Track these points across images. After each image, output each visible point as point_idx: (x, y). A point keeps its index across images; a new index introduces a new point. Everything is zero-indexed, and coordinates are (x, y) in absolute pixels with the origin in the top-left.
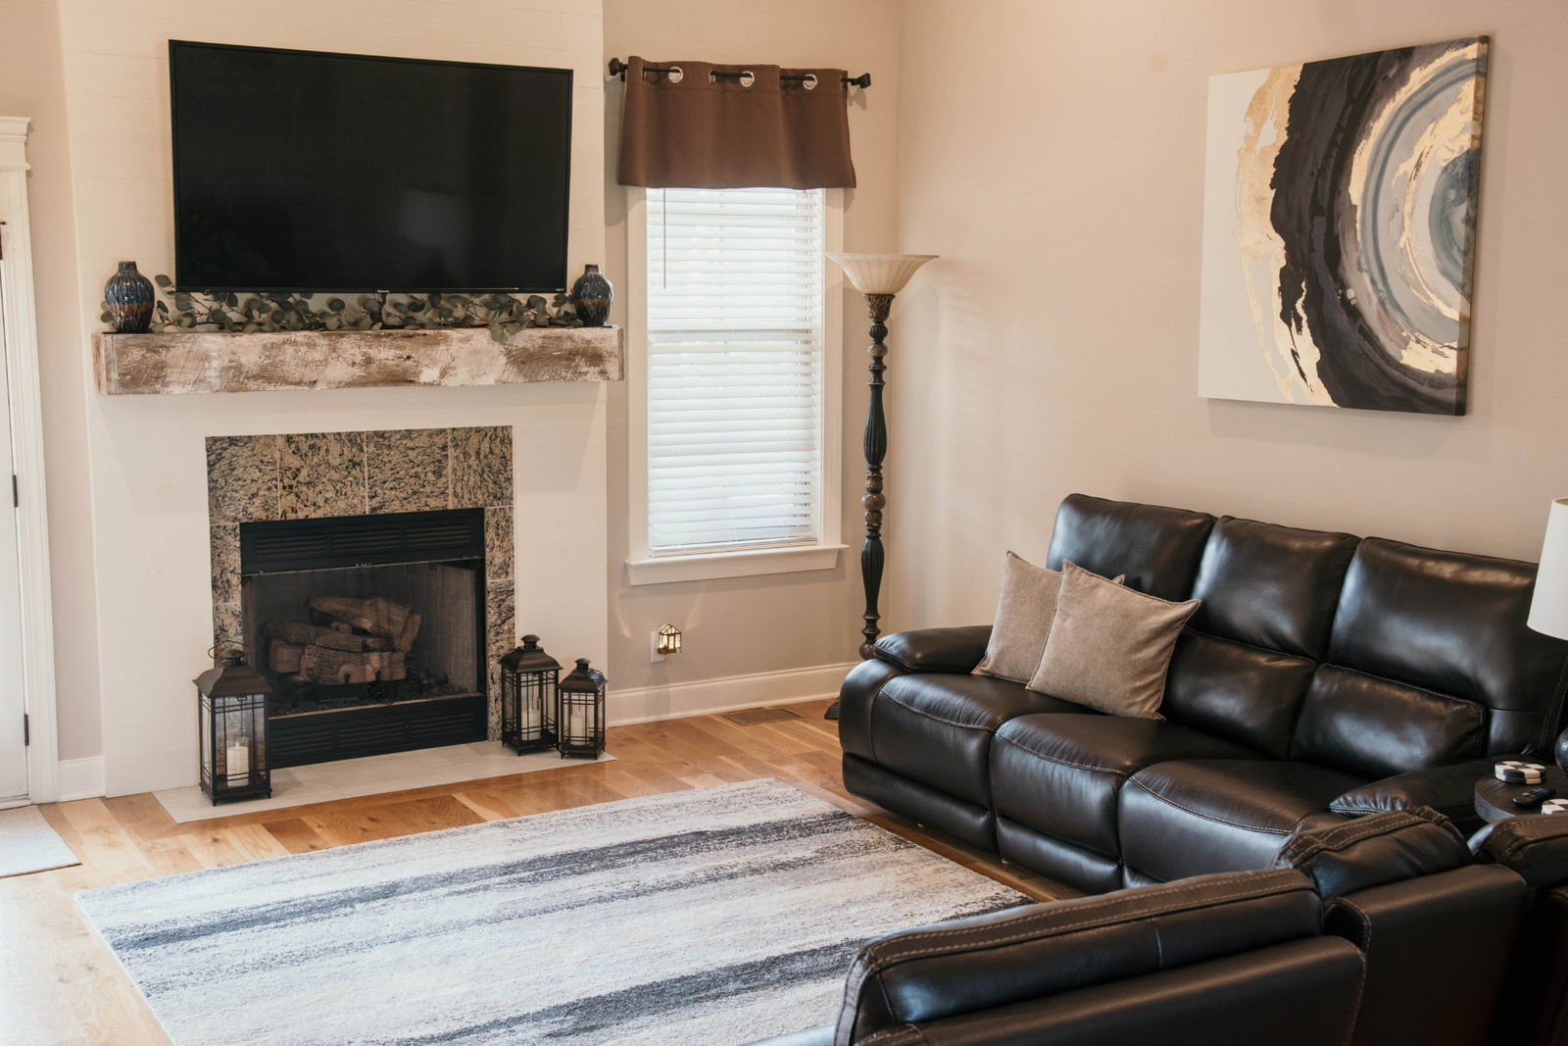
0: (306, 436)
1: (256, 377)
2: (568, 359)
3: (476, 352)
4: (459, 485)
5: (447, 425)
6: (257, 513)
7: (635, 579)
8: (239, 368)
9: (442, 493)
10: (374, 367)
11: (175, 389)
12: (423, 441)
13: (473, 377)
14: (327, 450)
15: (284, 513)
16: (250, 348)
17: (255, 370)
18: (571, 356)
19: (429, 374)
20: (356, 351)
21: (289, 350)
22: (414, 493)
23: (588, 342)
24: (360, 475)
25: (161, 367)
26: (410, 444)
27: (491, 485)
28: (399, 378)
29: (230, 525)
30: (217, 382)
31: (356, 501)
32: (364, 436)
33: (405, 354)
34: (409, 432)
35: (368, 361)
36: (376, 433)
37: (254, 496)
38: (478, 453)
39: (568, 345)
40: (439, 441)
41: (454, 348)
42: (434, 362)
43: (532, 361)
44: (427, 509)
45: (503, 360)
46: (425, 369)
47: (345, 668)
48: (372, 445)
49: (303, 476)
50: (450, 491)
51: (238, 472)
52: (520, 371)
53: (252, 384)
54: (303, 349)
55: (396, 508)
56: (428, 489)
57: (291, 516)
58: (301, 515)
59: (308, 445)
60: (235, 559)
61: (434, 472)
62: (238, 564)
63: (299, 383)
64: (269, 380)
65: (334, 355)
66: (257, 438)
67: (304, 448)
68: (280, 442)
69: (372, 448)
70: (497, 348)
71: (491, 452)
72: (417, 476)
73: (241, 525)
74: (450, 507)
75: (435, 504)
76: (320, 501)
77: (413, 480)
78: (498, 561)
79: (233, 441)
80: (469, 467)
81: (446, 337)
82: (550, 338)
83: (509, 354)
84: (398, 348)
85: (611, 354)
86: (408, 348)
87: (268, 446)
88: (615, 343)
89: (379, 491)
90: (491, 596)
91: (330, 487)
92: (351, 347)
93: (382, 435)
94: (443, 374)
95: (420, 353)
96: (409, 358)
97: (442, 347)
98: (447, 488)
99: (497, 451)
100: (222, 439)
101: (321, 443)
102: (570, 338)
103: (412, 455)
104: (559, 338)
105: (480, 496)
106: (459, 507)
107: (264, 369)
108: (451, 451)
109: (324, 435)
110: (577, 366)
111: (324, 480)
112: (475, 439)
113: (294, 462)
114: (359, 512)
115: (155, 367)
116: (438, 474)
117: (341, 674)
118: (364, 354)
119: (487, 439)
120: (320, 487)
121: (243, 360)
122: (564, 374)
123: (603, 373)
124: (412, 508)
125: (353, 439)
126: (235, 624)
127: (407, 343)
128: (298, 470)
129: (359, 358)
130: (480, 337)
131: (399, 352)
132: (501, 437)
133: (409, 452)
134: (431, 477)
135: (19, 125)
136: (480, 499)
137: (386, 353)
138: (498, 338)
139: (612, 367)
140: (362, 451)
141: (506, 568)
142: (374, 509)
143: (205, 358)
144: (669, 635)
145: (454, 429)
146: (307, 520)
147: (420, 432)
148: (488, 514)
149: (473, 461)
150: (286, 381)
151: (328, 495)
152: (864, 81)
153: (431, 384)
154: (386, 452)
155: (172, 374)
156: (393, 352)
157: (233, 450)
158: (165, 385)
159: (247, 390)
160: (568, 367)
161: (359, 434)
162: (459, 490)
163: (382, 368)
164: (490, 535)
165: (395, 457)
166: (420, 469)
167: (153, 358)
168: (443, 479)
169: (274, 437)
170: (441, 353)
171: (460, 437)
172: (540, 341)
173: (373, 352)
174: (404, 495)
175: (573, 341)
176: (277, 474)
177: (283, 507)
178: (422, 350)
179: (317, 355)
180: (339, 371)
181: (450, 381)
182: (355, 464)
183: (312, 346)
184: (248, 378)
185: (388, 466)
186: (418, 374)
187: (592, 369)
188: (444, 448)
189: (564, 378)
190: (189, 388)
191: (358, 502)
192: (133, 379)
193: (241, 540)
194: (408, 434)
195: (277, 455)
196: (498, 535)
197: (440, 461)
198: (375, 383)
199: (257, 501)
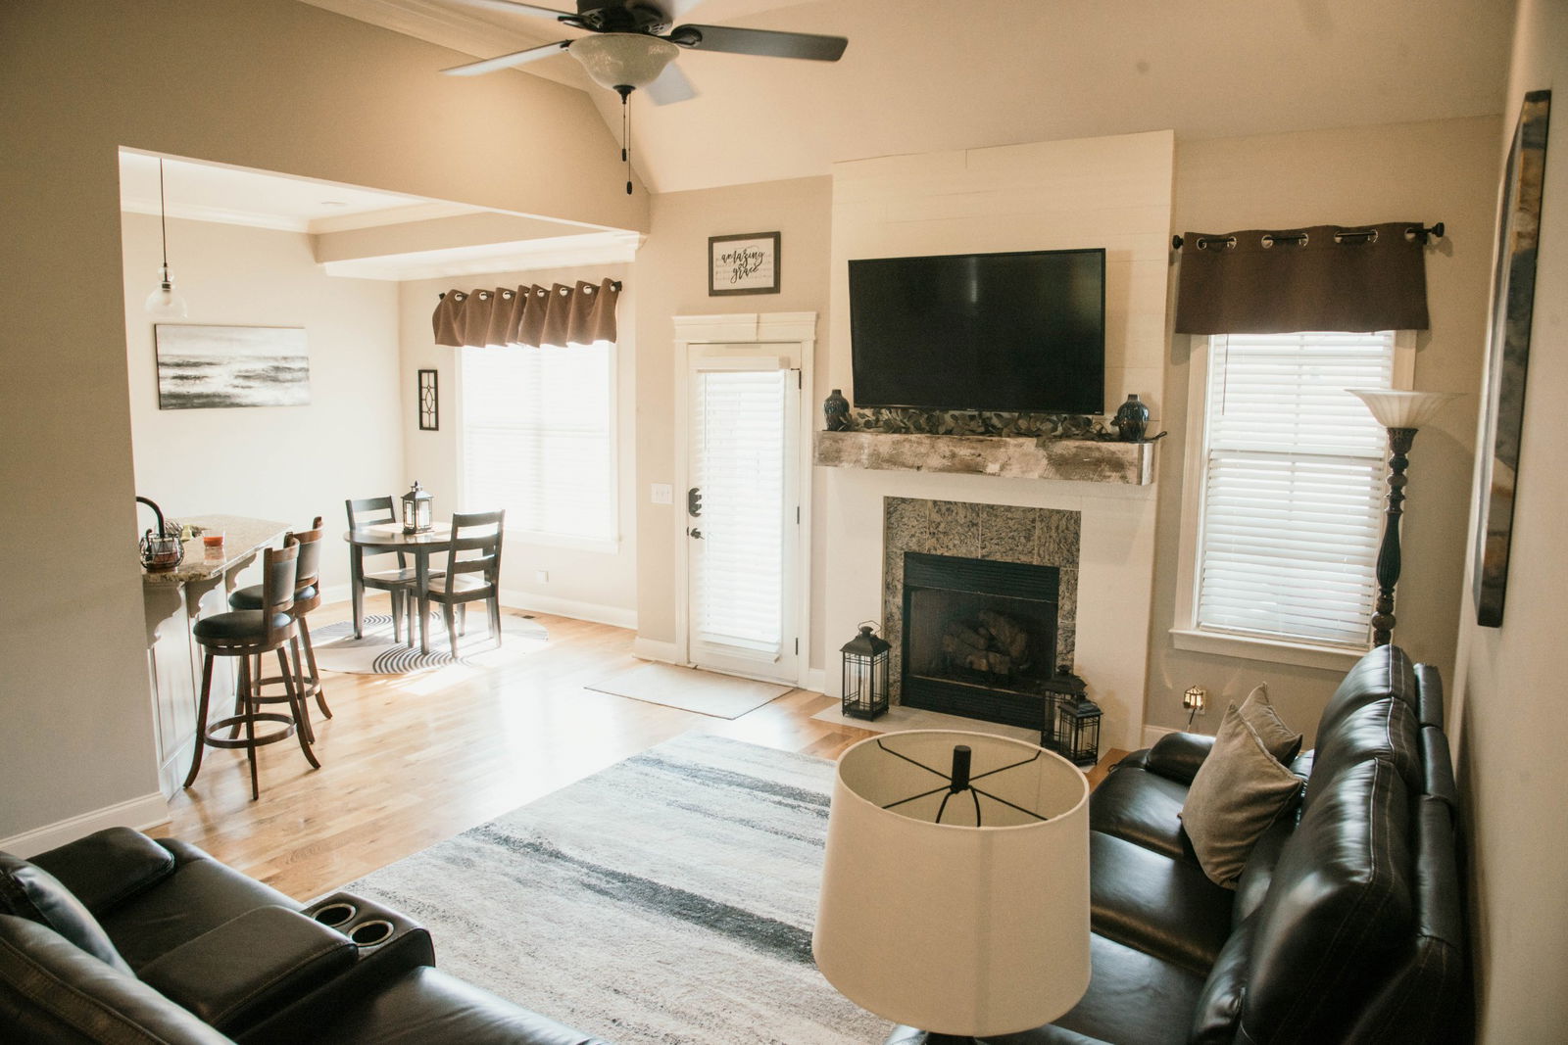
0: (945, 502)
1: (888, 461)
2: (1095, 465)
3: (1025, 455)
4: (1042, 549)
5: (1037, 506)
6: (915, 548)
7: (1178, 645)
8: (879, 454)
9: (1030, 552)
10: (956, 461)
11: (845, 465)
12: (1019, 515)
13: (1023, 472)
14: (957, 513)
15: (929, 550)
16: (885, 442)
17: (887, 456)
18: (1098, 463)
19: (993, 468)
20: (946, 449)
21: (907, 445)
22: (1011, 550)
23: (1114, 453)
24: (975, 532)
25: (839, 451)
26: (1010, 515)
27: (1065, 552)
28: (973, 468)
29: (899, 552)
30: (866, 462)
31: (973, 549)
32: (980, 507)
33: (978, 452)
34: (1010, 507)
35: (954, 455)
36: (988, 506)
37: (913, 536)
38: (1057, 528)
39: (1097, 454)
40: (1031, 516)
41: (1011, 450)
42: (995, 460)
43: (1067, 464)
44: (1019, 562)
45: (1045, 462)
46: (990, 464)
47: (970, 658)
48: (985, 513)
49: (941, 528)
50: (1035, 552)
51: (905, 520)
52: (1057, 471)
53: (885, 465)
54: (915, 445)
55: (998, 557)
56: (1020, 548)
57: (933, 552)
58: (939, 553)
59: (946, 508)
60: (900, 573)
61: (1025, 537)
62: (902, 576)
63: (911, 467)
64: (895, 464)
65: (933, 450)
66: (917, 500)
67: (944, 509)
68: (930, 504)
69: (985, 515)
70: (1042, 453)
71: (1067, 528)
72: (1013, 538)
73: (905, 553)
74: (1035, 563)
75: (1024, 559)
76: (951, 547)
77: (1010, 541)
78: (1067, 607)
79: (903, 500)
80: (1050, 537)
81: (1006, 442)
82: (1082, 448)
83: (1050, 458)
84: (973, 448)
85: (1131, 464)
86: (979, 448)
87: (922, 505)
88: (1136, 455)
89: (987, 544)
90: (1060, 632)
91: (957, 537)
92: (944, 445)
93: (992, 507)
94: (1002, 468)
95: (987, 453)
96: (979, 455)
97: (1002, 450)
98: (1033, 549)
99: (1072, 528)
100: (897, 498)
101: (953, 508)
102: (1098, 449)
103: (1011, 523)
104: (1089, 449)
105: (1057, 559)
106: (1042, 564)
107: (891, 456)
108: (1038, 524)
109: (956, 503)
110: (1102, 471)
111: (954, 532)
112: (1055, 518)
113: (936, 517)
114: (973, 556)
115: (836, 451)
116: (1028, 539)
117: (968, 660)
118: (951, 451)
119: (1064, 519)
120: (952, 537)
121: (881, 450)
122: (1091, 476)
123: (1123, 478)
124: (1009, 560)
125: (974, 508)
126: (898, 613)
127: (978, 445)
128: (939, 523)
129: (948, 454)
130: (1029, 444)
131: (973, 451)
132: (1074, 518)
133: (1010, 521)
134: (1023, 540)
135: (812, 316)
136: (1057, 561)
137: (964, 452)
138: (1042, 445)
139: (1132, 474)
140: (978, 515)
141: (1072, 614)
142: (983, 556)
143: (861, 447)
144: (1191, 694)
145: (1041, 509)
146: (942, 556)
147: (1017, 508)
148: (1062, 573)
149: (1054, 535)
150: (904, 465)
151: (956, 542)
152: (1439, 230)
153: (994, 475)
154: (994, 519)
155: (844, 456)
156: (969, 450)
157: (903, 506)
158: (841, 462)
159: (882, 469)
160: (1095, 471)
161: (977, 504)
162: (1041, 552)
163: (962, 461)
164: (1062, 588)
165: (1000, 522)
166: (1016, 534)
167: (835, 446)
168: (1031, 543)
169: (926, 501)
170: (1001, 453)
171: (1044, 516)
172: (1074, 450)
173: (956, 450)
174: (1004, 550)
175: (1101, 451)
176: (926, 524)
177: (929, 546)
178: (989, 450)
179: (923, 450)
180: (935, 461)
181: (1007, 474)
182: (974, 525)
183: (920, 443)
184: (883, 461)
185: (995, 528)
186: (985, 467)
187: (1114, 474)
188: (1034, 521)
189: (1092, 479)
190: (851, 465)
191: (973, 550)
192: (825, 457)
193: (905, 562)
194: (1009, 509)
195: (927, 512)
196: (1068, 589)
197: (1029, 530)
198: (957, 471)
199: (914, 540)
